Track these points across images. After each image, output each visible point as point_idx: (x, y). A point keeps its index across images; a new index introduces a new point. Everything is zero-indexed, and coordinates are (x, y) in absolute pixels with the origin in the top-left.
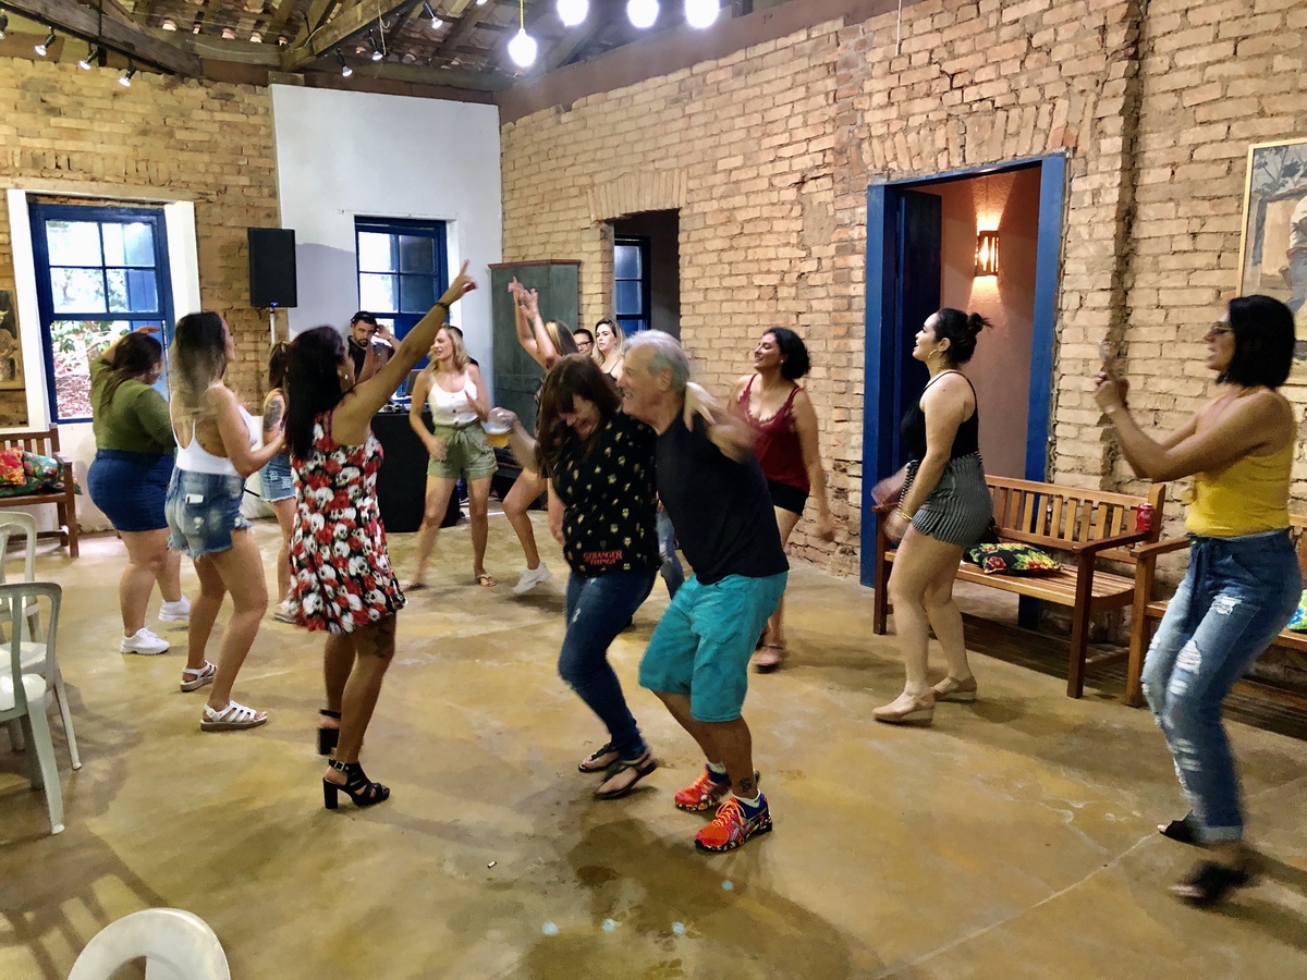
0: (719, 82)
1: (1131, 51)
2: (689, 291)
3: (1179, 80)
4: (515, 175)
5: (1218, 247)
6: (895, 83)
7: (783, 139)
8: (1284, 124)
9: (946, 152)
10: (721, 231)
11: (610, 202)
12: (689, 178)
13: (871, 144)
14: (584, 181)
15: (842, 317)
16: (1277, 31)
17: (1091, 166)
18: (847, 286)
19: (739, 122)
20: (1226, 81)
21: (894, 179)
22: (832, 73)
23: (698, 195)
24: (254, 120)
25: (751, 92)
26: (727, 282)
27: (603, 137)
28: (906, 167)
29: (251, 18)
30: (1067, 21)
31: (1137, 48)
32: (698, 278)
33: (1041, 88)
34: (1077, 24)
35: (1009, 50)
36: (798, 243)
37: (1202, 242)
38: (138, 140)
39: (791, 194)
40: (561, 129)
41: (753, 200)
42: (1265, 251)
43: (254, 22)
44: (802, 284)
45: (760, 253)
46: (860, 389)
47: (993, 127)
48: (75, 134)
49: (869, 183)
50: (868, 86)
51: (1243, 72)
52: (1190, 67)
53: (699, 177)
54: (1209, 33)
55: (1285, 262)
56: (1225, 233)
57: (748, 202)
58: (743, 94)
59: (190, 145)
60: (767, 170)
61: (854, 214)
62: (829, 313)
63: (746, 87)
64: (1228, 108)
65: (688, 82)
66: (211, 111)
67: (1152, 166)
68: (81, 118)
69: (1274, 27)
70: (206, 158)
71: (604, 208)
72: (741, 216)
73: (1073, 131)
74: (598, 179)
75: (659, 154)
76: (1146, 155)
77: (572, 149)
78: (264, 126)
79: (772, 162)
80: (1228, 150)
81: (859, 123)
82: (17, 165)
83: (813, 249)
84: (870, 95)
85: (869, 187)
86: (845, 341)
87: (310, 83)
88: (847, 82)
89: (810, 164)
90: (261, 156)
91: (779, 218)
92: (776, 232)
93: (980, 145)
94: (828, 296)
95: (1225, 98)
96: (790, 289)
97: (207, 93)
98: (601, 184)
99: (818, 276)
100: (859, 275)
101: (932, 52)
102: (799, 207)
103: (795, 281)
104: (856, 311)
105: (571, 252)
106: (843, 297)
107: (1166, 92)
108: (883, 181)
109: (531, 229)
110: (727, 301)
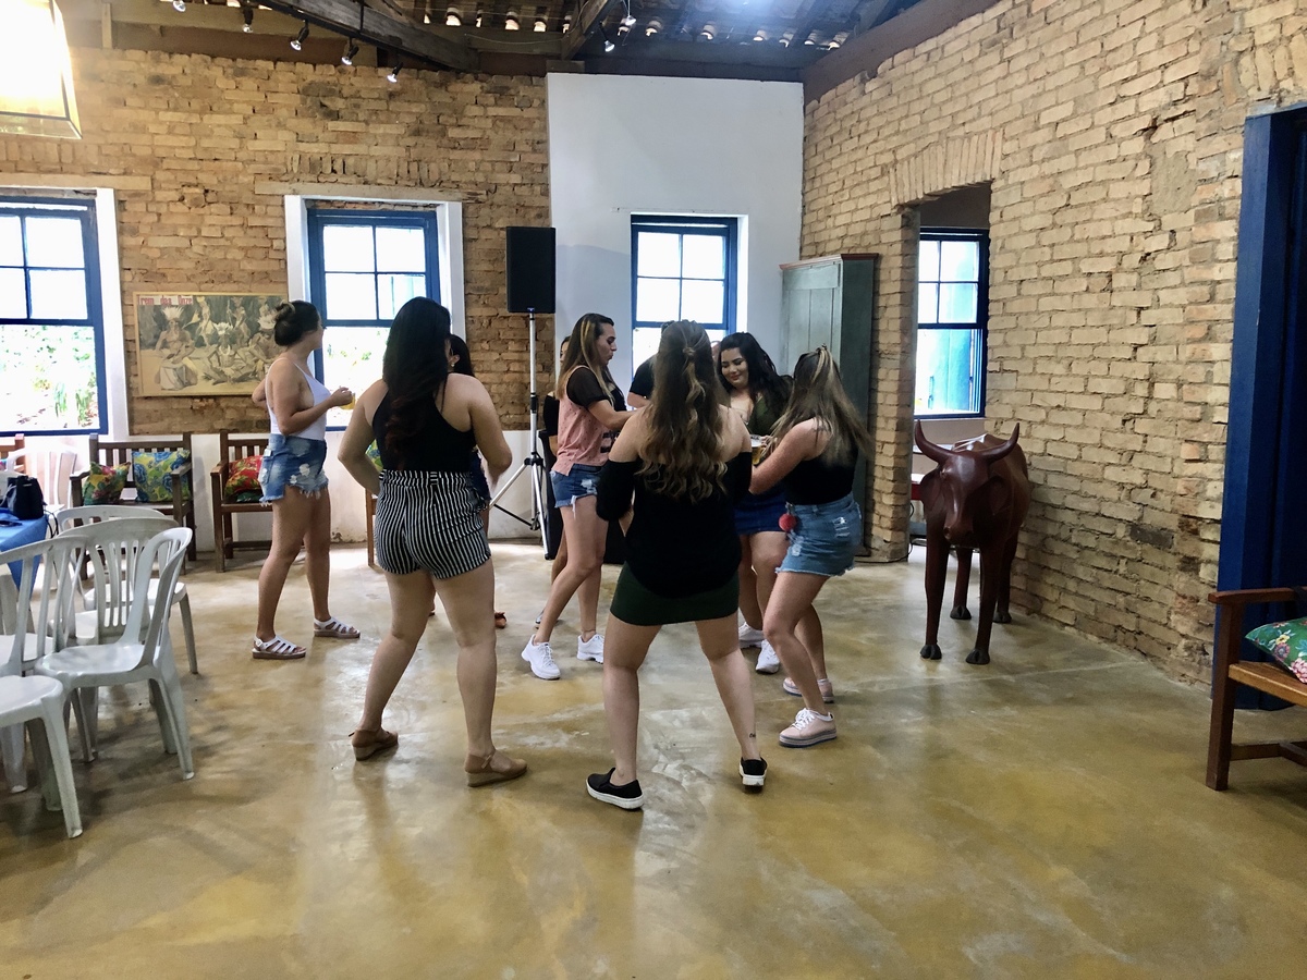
2: (1000, 284)
4: (816, 161)
7: (1129, 71)
10: (1042, 205)
12: (1005, 140)
13: (1253, 57)
14: (887, 158)
15: (1200, 312)
18: (1210, 268)
19: (1071, 58)
21: (1288, 104)
23: (1014, 159)
24: (528, 113)
26: (1047, 271)
27: (909, 103)
32: (1012, 267)
36: (1144, 212)
38: (410, 141)
39: (1137, 145)
40: (866, 99)
41: (1085, 159)
44: (1147, 269)
45: (1092, 230)
46: (1222, 415)
48: (352, 137)
49: (1249, 114)
53: (1017, 137)
57: (1077, 162)
59: (462, 143)
60: (1105, 117)
61: (1223, 163)
62: (1184, 307)
65: (1008, 15)
66: (485, 106)
68: (357, 121)
70: (477, 155)
71: (906, 189)
72: (1068, 182)
74: (901, 154)
75: (970, 114)
77: (877, 122)
78: (539, 118)
79: (1111, 104)
81: (1237, 28)
82: (295, 170)
83: (1164, 218)
85: (1248, 119)
86: (1203, 346)
87: (590, 70)
89: (1166, 100)
90: (534, 151)
91: (1118, 180)
92: (1114, 200)
94: (1183, 284)
96: (1129, 276)
97: (482, 88)
98: (903, 161)
99: (1170, 255)
100: (1227, 250)
102: (1147, 162)
103: (1137, 265)
104: (1223, 302)
105: (871, 244)
106: (1203, 283)
108: (1271, 108)
109: (830, 222)
110: (1046, 295)
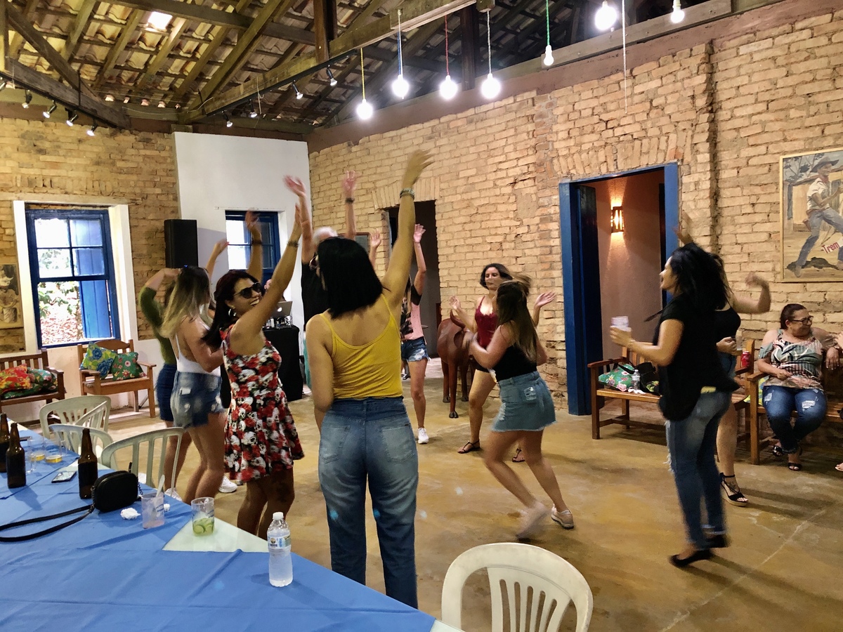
0: (458, 127)
1: (710, 108)
2: (444, 248)
3: (737, 123)
4: (320, 183)
5: (767, 210)
6: (572, 126)
7: (502, 158)
8: (799, 145)
9: (605, 164)
10: (463, 213)
11: (388, 198)
12: (441, 182)
13: (558, 160)
14: (370, 186)
15: (547, 258)
16: (791, 97)
17: (693, 169)
18: (549, 240)
19: (472, 150)
20: (764, 124)
21: (574, 179)
22: (531, 121)
23: (447, 192)
24: (163, 154)
25: (479, 133)
26: (469, 241)
27: (382, 160)
28: (581, 172)
29: (161, 93)
30: (672, 93)
31: (713, 107)
32: (450, 240)
33: (660, 128)
34: (677, 94)
35: (640, 108)
36: (515, 217)
37: (758, 208)
38: (94, 168)
39: (508, 190)
40: (351, 156)
41: (484, 194)
42: (794, 211)
43: (162, 95)
44: (518, 240)
45: (490, 224)
46: (561, 299)
47: (633, 149)
48: (55, 165)
49: (560, 182)
50: (555, 128)
51: (773, 119)
52: (743, 117)
53: (448, 181)
54: (752, 99)
55: (806, 217)
56: (771, 203)
57: (480, 195)
58: (474, 134)
59: (125, 170)
60: (492, 177)
61: (550, 200)
62: (537, 256)
63: (476, 130)
64: (766, 138)
65: (438, 127)
66: (138, 149)
67: (726, 168)
68: (59, 156)
69: (789, 94)
70: (135, 177)
71: (384, 201)
72: (477, 203)
73: (681, 151)
74: (379, 184)
76: (723, 163)
77: (359, 167)
78: (169, 157)
79: (495, 171)
80: (768, 159)
81: (551, 148)
82: (19, 185)
83: (524, 220)
84: (557, 133)
85: (560, 184)
86: (549, 272)
87: (195, 131)
88: (541, 126)
89: (519, 172)
90: (167, 175)
91: (501, 203)
92: (499, 212)
93: (626, 159)
94: (536, 247)
95: (764, 132)
96: (510, 244)
97: (136, 139)
98: (380, 187)
99: (528, 235)
100: (556, 234)
101: (593, 109)
102: (514, 197)
103: (514, 239)
104: (556, 254)
105: (362, 228)
106: (546, 247)
107: (730, 129)
108: (568, 181)
109: (333, 215)
110: (469, 252)
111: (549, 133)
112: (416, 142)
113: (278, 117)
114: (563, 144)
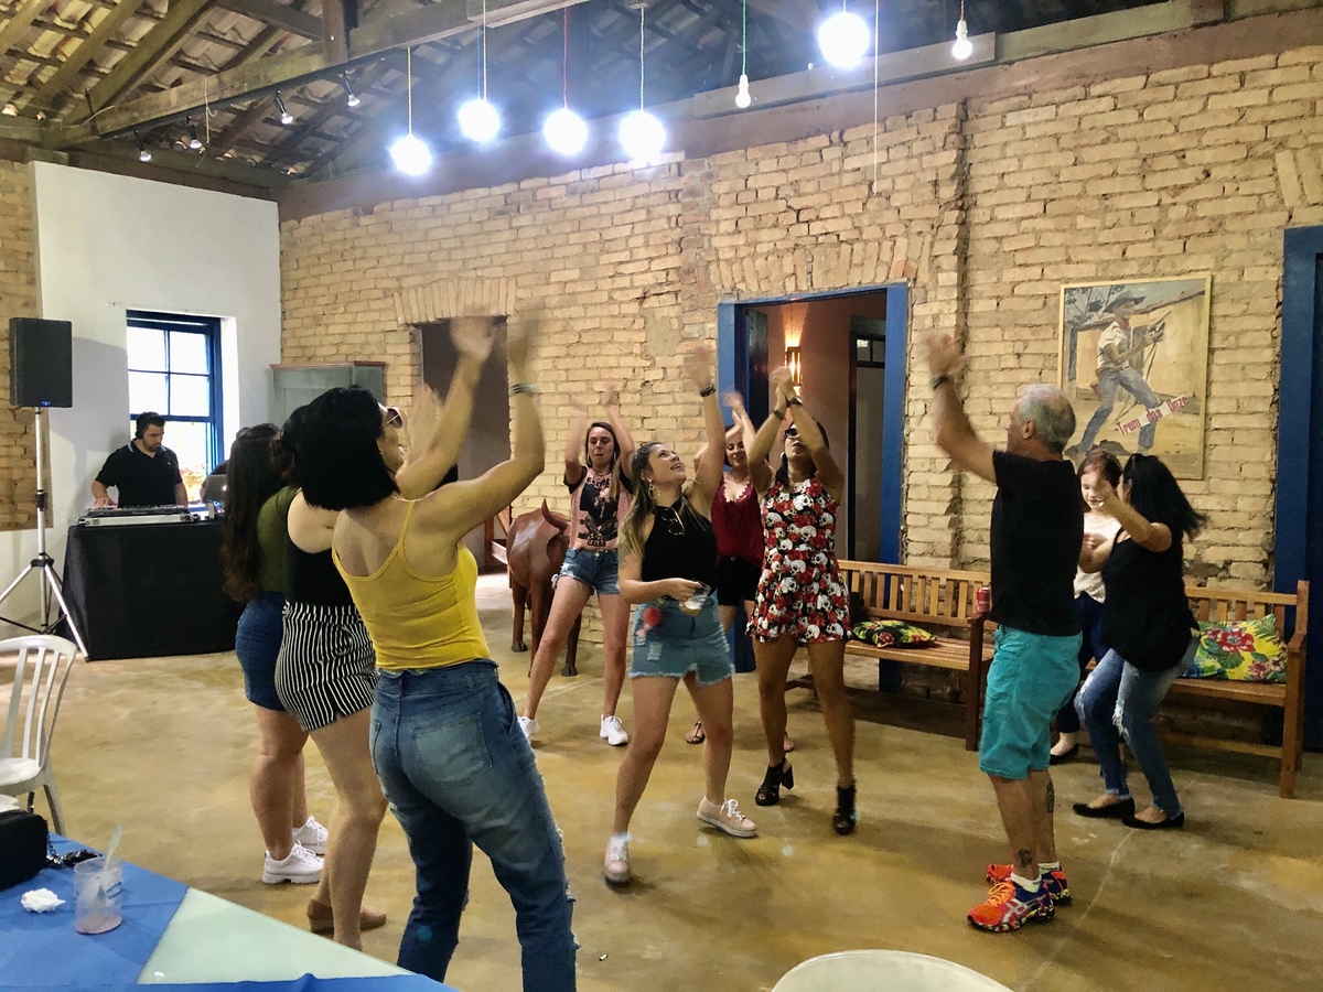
0: (550, 199)
1: (960, 203)
3: (998, 229)
4: (300, 273)
5: (1040, 364)
6: (743, 214)
7: (624, 256)
8: (1088, 270)
9: (793, 277)
11: (422, 307)
12: (518, 287)
13: (718, 266)
14: (391, 284)
15: (692, 422)
16: (1079, 197)
17: (931, 295)
19: (574, 238)
20: (1037, 234)
21: (743, 299)
22: (674, 199)
23: (528, 303)
24: (11, 199)
25: (587, 211)
26: (564, 388)
27: (414, 242)
28: (754, 289)
29: (12, 89)
30: (903, 174)
31: (964, 202)
33: (882, 228)
34: (912, 176)
35: (853, 193)
36: (642, 353)
37: (1025, 361)
39: (634, 308)
40: (357, 232)
41: (591, 311)
42: (1078, 369)
43: (13, 92)
44: (647, 391)
45: (600, 362)
47: (838, 257)
49: (719, 301)
50: (715, 214)
51: (1051, 227)
52: (1008, 220)
53: (529, 287)
54: (1022, 195)
55: (1094, 379)
56: (1045, 355)
57: (585, 312)
58: (578, 212)
60: (607, 284)
61: (703, 329)
62: (677, 418)
63: (581, 206)
64: (1041, 255)
65: (515, 196)
67: (980, 297)
69: (1076, 193)
71: (415, 311)
72: (579, 326)
73: (913, 265)
74: (406, 283)
76: (974, 288)
77: (373, 252)
78: (23, 206)
79: (611, 277)
80: (1042, 289)
81: (706, 245)
83: (657, 359)
84: (718, 222)
85: (720, 305)
87: (73, 163)
88: (693, 208)
89: (653, 281)
90: (18, 238)
91: (620, 330)
92: (617, 342)
93: (827, 272)
94: (675, 403)
95: (1038, 246)
96: (634, 396)
98: (409, 288)
99: (664, 383)
101: (778, 189)
102: (642, 321)
103: (640, 388)
105: (373, 354)
106: (694, 403)
107: (989, 238)
108: (734, 300)
109: (320, 330)
110: (563, 405)
111: (704, 222)
112: (476, 218)
113: (227, 155)
114: (727, 241)
